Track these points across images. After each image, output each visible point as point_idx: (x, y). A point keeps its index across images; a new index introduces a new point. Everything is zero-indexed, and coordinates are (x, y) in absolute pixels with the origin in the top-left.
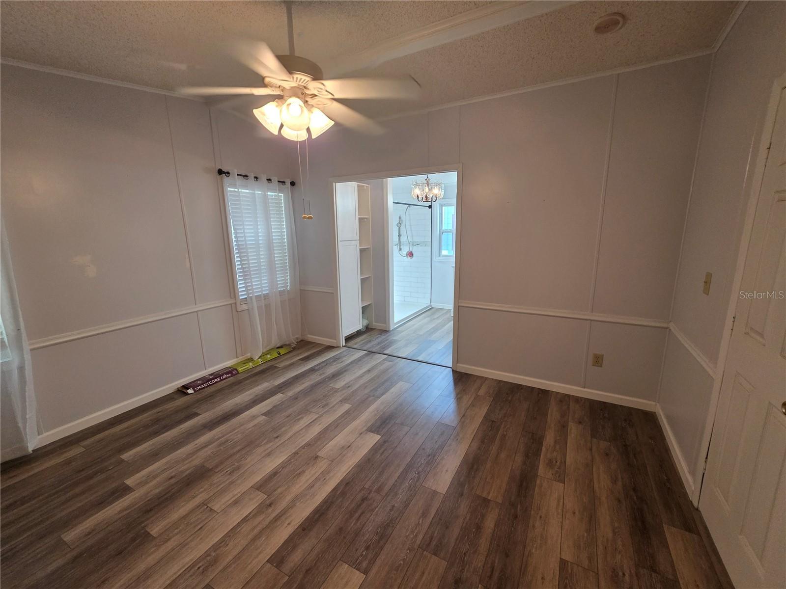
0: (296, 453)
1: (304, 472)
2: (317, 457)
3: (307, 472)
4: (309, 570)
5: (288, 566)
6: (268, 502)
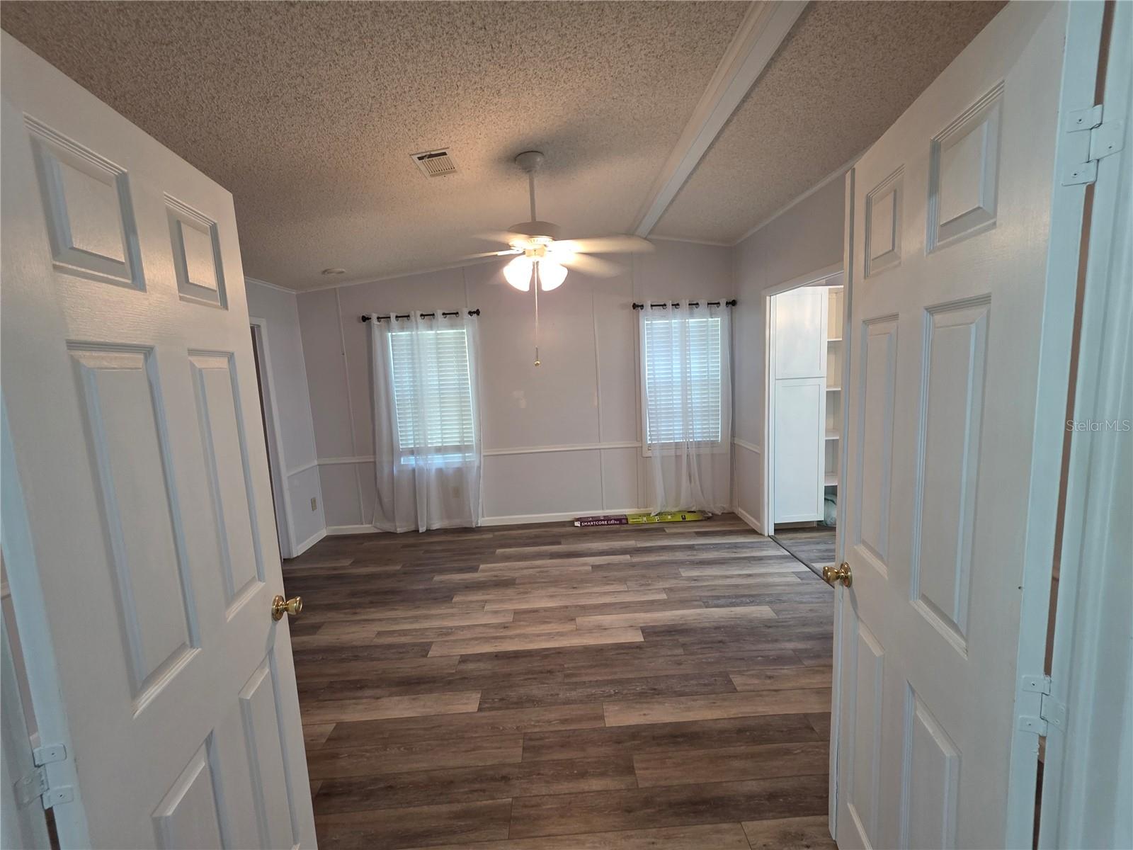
0: (567, 607)
1: (550, 623)
2: (573, 620)
3: (552, 624)
4: (465, 678)
5: (464, 667)
6: (506, 625)
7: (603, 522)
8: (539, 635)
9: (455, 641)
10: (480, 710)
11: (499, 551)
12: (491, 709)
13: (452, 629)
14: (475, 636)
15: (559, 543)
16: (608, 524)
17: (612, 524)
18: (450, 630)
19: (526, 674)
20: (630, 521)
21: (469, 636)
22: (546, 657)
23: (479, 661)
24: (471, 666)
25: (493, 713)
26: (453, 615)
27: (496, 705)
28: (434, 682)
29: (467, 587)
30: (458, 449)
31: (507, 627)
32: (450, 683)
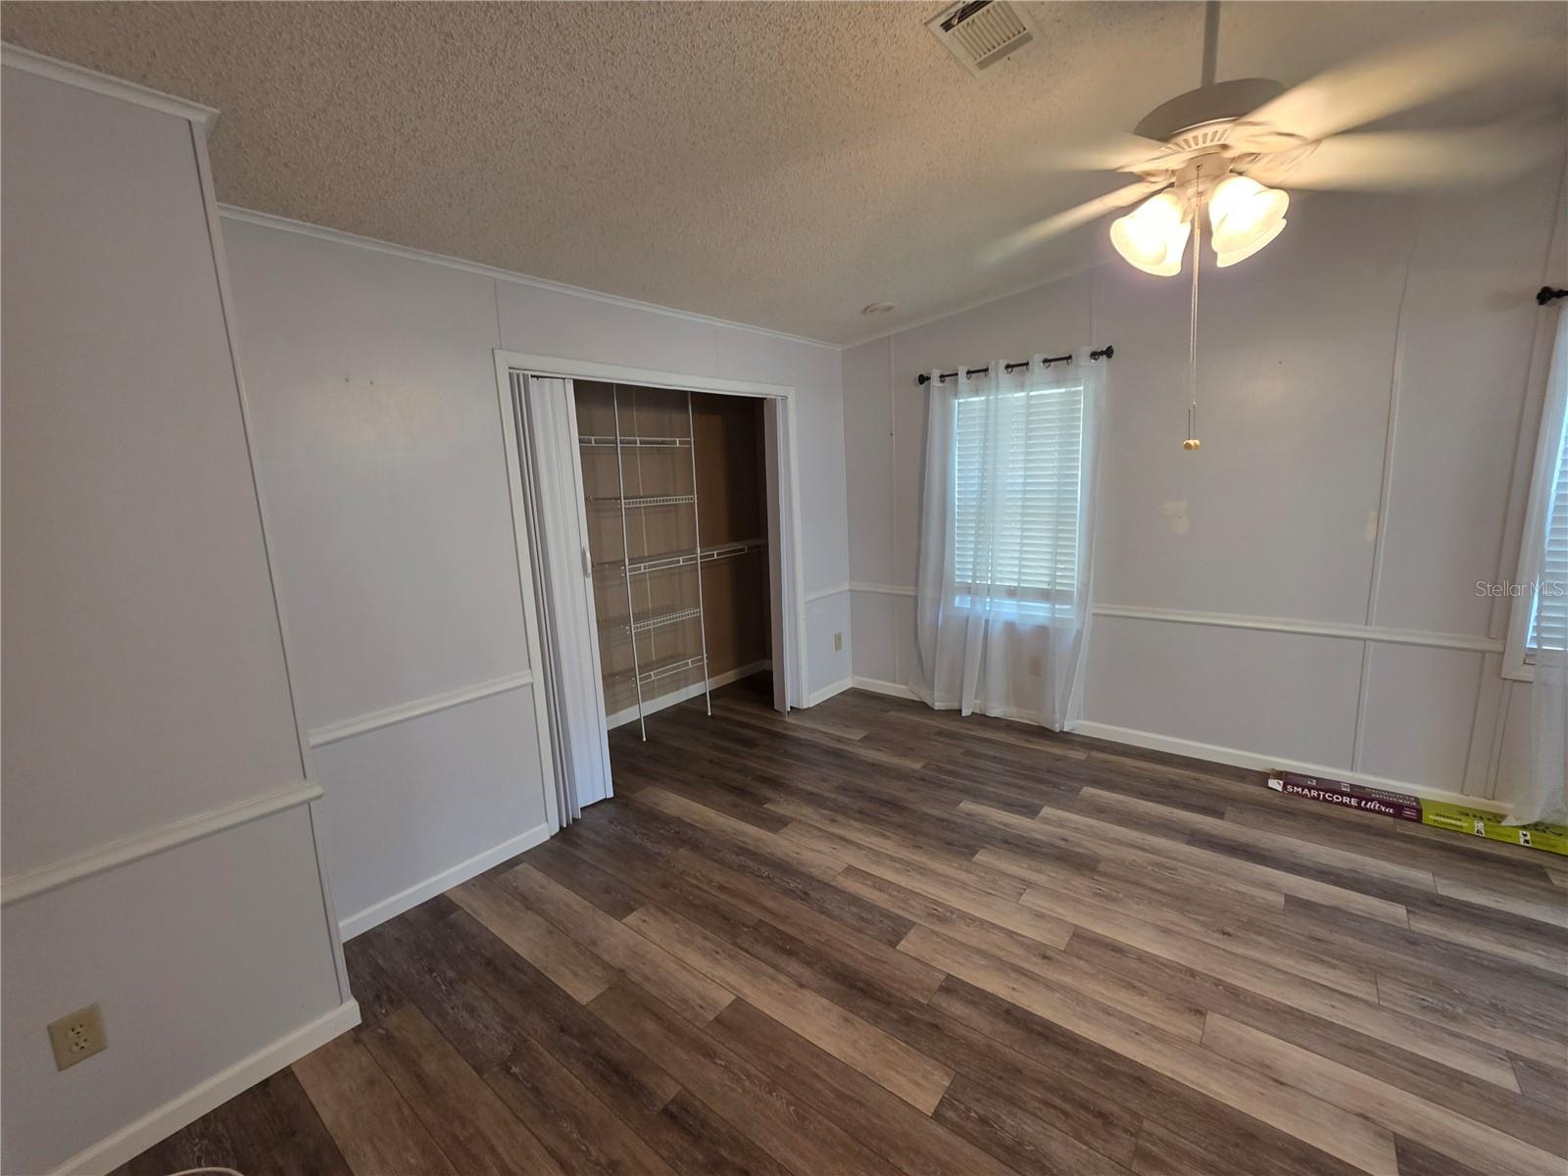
3: (1145, 1000)
7: (1346, 800)
8: (1108, 1011)
9: (950, 940)
10: (937, 1116)
11: (1088, 791)
12: (957, 1130)
13: (952, 913)
14: (985, 947)
15: (1220, 815)
16: (1359, 807)
17: (1370, 810)
18: (949, 914)
19: (1050, 1089)
20: (1429, 817)
21: (974, 942)
22: (1108, 1073)
23: (973, 1003)
24: (956, 1008)
25: (957, 1142)
26: (964, 886)
27: (969, 1126)
28: (888, 1004)
29: (1006, 842)
30: (1045, 595)
31: (1049, 958)
32: (909, 1021)
